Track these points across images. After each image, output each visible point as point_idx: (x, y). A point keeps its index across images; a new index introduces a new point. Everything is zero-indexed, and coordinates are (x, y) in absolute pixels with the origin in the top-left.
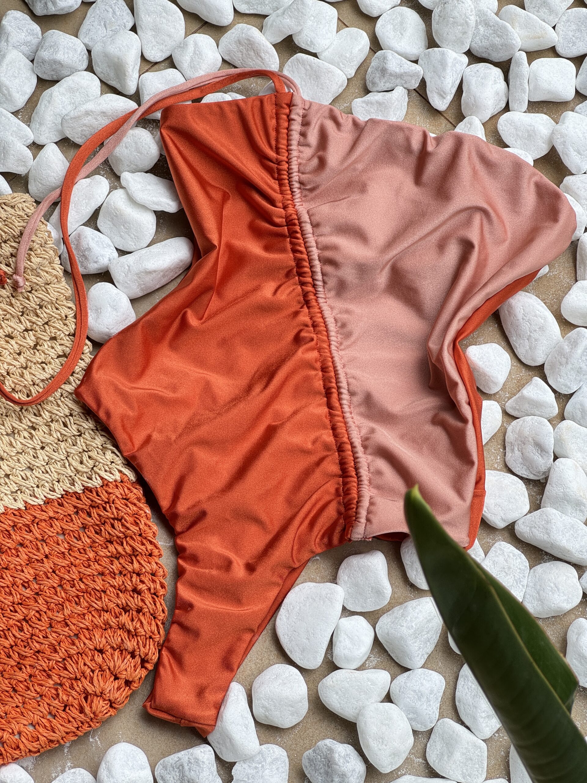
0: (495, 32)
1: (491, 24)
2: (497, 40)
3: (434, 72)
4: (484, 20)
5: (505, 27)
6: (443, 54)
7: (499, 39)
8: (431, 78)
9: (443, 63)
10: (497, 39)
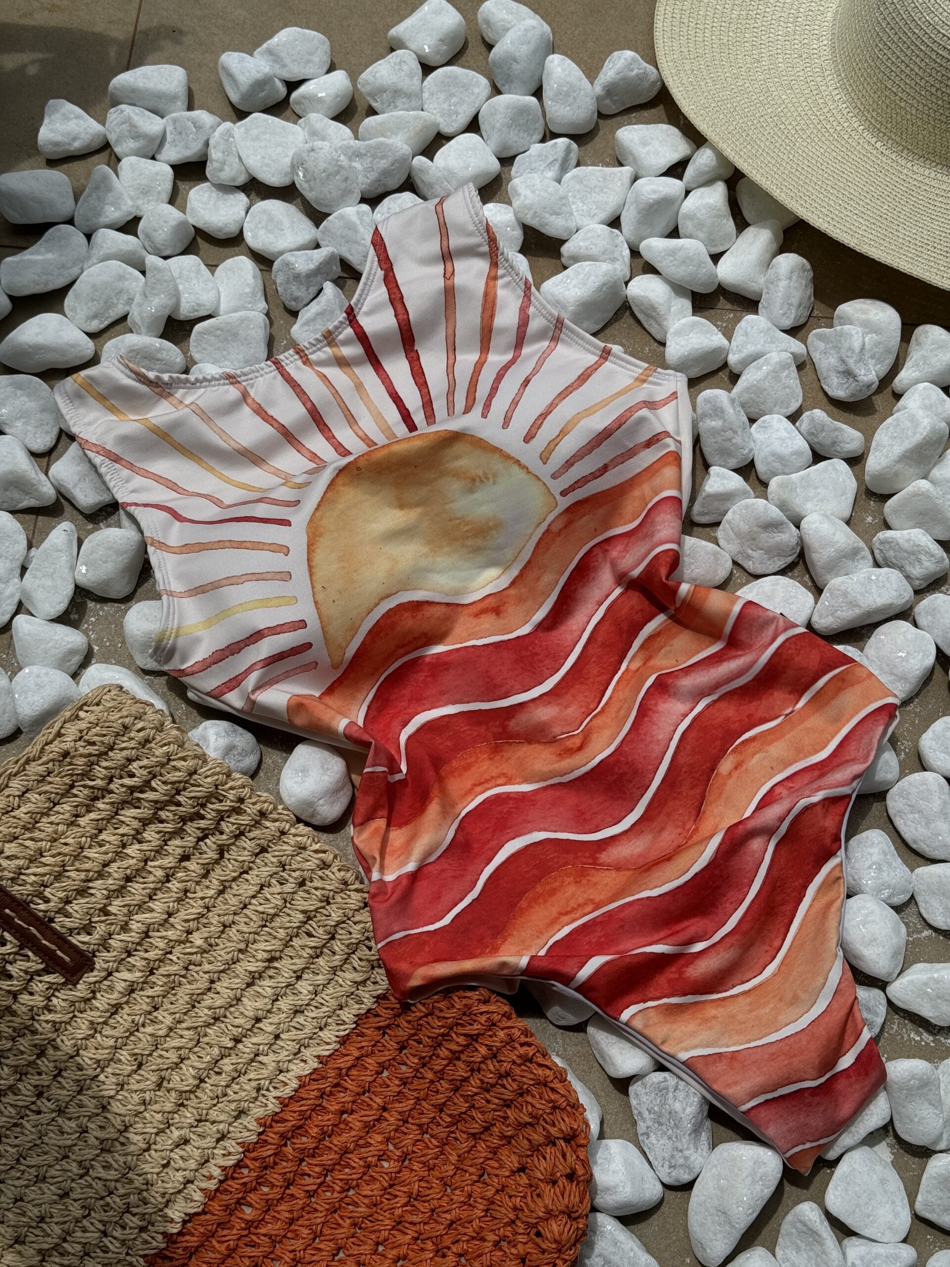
0: (374, 157)
1: (364, 152)
2: (384, 164)
3: (347, 242)
4: (353, 154)
5: (382, 143)
6: (342, 217)
7: (385, 161)
8: (349, 251)
9: (350, 226)
10: (382, 162)
